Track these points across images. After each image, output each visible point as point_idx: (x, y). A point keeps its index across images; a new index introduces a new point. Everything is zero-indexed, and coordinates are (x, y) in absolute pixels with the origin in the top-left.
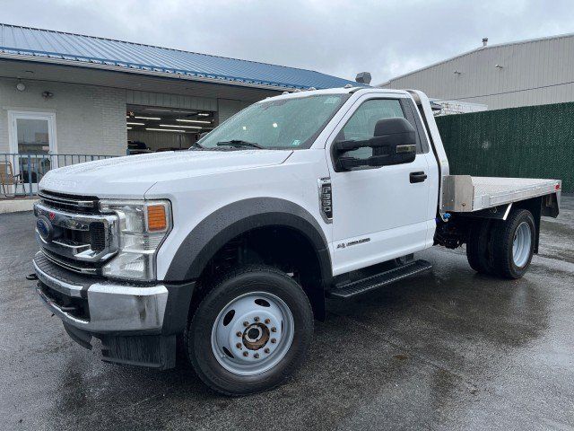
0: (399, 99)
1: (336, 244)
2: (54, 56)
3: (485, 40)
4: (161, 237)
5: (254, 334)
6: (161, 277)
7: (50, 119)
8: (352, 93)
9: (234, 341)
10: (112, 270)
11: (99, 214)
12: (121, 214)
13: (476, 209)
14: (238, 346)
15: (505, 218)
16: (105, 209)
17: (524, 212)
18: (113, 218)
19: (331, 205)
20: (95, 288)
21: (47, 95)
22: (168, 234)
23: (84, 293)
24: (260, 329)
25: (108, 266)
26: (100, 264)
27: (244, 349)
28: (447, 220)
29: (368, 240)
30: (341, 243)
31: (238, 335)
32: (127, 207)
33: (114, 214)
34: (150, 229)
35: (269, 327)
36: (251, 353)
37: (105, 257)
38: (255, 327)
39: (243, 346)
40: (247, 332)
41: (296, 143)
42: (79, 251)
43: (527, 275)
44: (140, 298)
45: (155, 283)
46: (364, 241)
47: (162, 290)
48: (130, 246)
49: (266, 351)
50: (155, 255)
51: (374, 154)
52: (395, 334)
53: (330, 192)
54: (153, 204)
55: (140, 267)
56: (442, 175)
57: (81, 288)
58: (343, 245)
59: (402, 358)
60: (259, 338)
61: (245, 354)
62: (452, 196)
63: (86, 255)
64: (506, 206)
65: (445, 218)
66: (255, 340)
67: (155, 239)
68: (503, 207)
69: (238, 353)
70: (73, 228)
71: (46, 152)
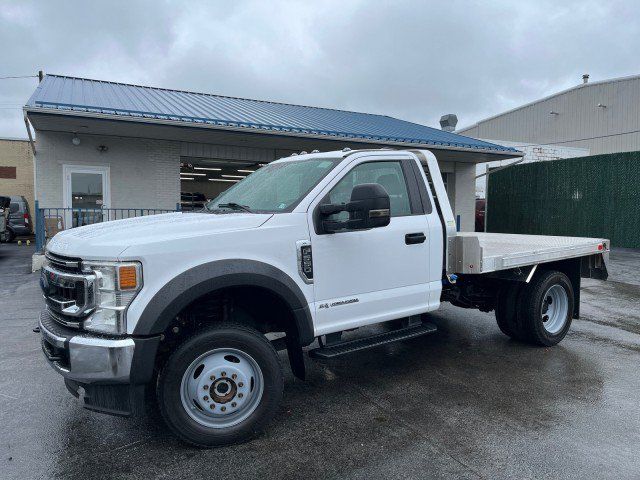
0: (400, 161)
1: (318, 304)
2: (108, 112)
3: (586, 77)
4: (132, 295)
5: (223, 388)
6: (130, 331)
7: (104, 172)
8: (345, 157)
9: (202, 394)
10: (91, 324)
11: (82, 273)
12: (99, 274)
13: (486, 270)
14: (205, 398)
15: (528, 281)
16: (87, 269)
17: (556, 275)
18: (92, 277)
19: (311, 267)
20: (76, 340)
21: (103, 149)
22: (138, 292)
23: (67, 343)
24: (229, 384)
25: (89, 320)
26: (81, 318)
27: (212, 402)
28: (455, 282)
29: (356, 301)
30: (324, 303)
31: (205, 387)
32: (107, 269)
33: (93, 273)
34: (122, 288)
35: (237, 382)
36: (219, 406)
37: (87, 312)
38: (225, 381)
39: (210, 399)
40: (216, 385)
41: (282, 206)
42: (66, 306)
43: (565, 343)
44: (112, 350)
45: (125, 336)
46: (351, 302)
47: (130, 342)
48: (107, 304)
49: (234, 405)
50: (126, 311)
51: (352, 217)
52: (387, 397)
53: (310, 254)
54: (125, 265)
55: (113, 322)
56: (448, 236)
57: (64, 340)
58: (327, 306)
59: (381, 420)
60: (228, 392)
61: (212, 406)
62: (461, 258)
63: (73, 310)
64: (531, 267)
65: (452, 280)
66: (223, 395)
67: (126, 297)
68: (527, 269)
69: (206, 405)
70: (62, 285)
71: (99, 206)
